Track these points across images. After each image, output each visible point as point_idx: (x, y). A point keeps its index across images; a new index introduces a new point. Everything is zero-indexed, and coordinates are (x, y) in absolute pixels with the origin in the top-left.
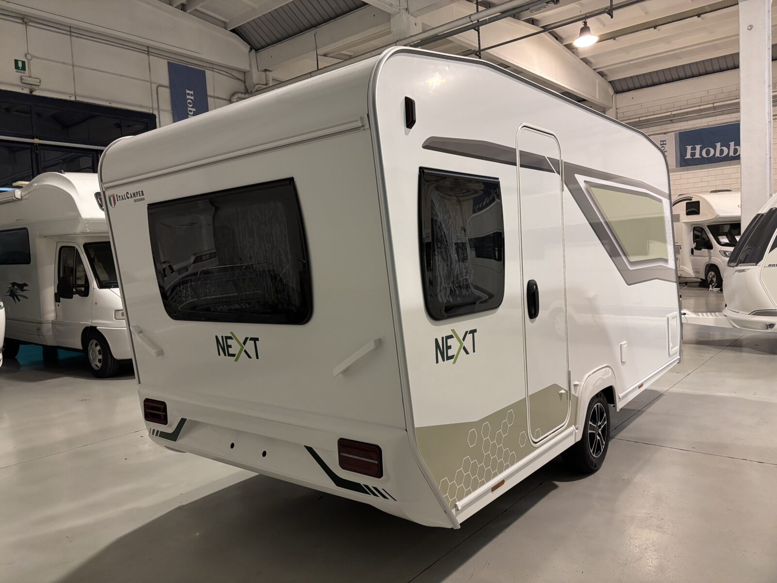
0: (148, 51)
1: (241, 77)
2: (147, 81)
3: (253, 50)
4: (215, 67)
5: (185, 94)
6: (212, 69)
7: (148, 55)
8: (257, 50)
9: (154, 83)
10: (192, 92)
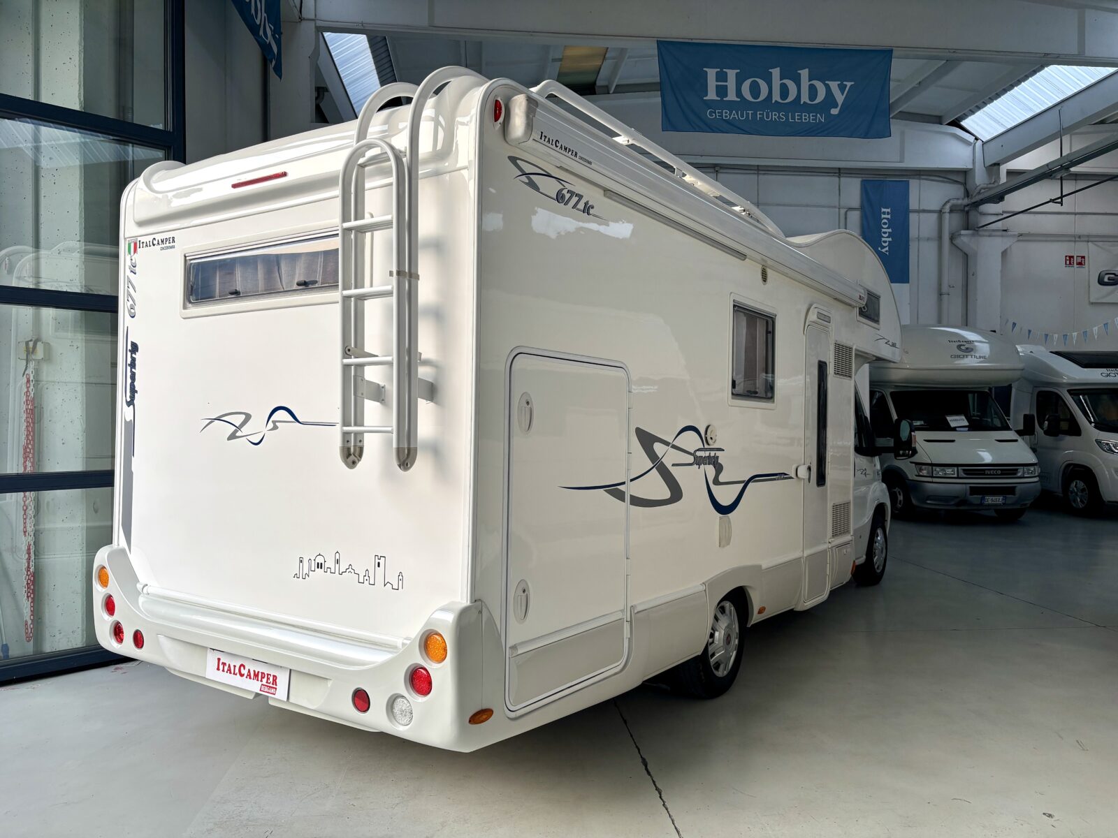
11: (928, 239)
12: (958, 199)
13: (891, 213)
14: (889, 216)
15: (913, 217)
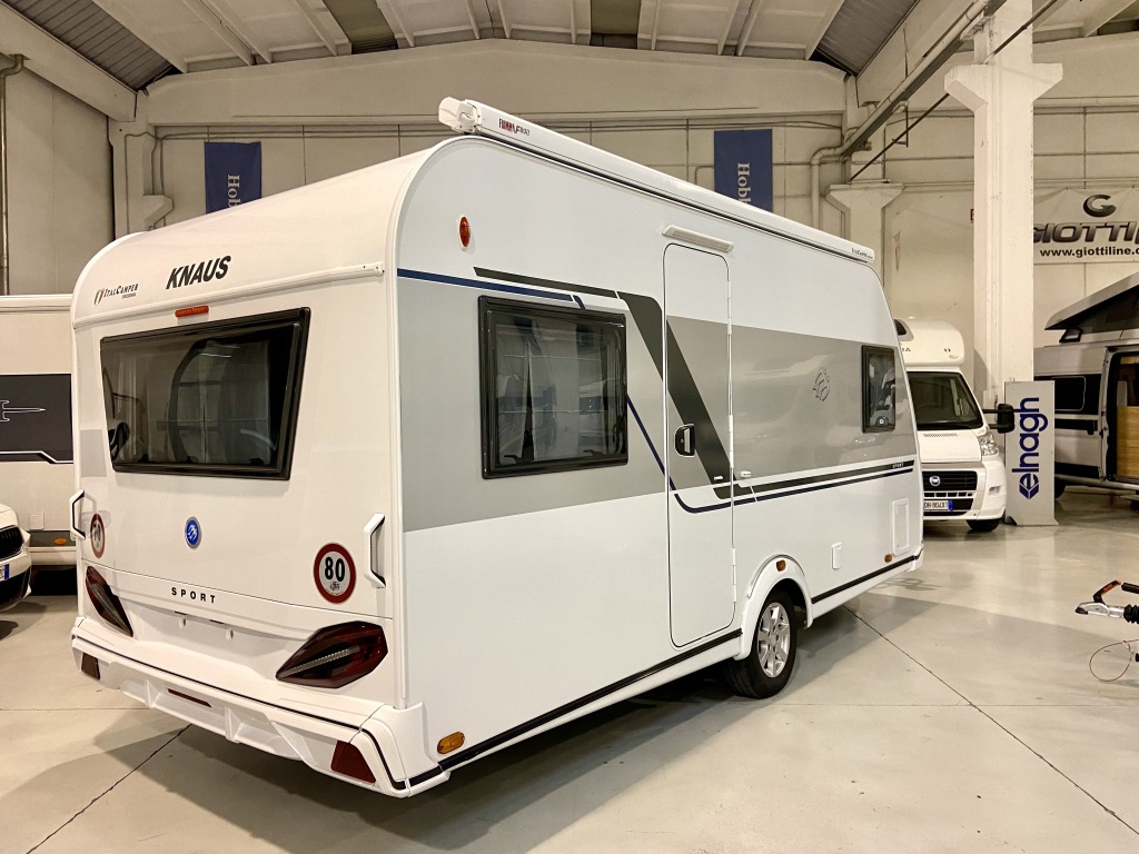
0: (688, 124)
1: (835, 122)
2: (682, 165)
3: (852, 77)
4: (788, 119)
5: (736, 170)
6: (783, 124)
7: (687, 129)
8: (856, 75)
9: (692, 165)
10: (747, 166)
11: (796, 196)
12: (829, 148)
13: (751, 169)
14: (748, 173)
15: (776, 170)
